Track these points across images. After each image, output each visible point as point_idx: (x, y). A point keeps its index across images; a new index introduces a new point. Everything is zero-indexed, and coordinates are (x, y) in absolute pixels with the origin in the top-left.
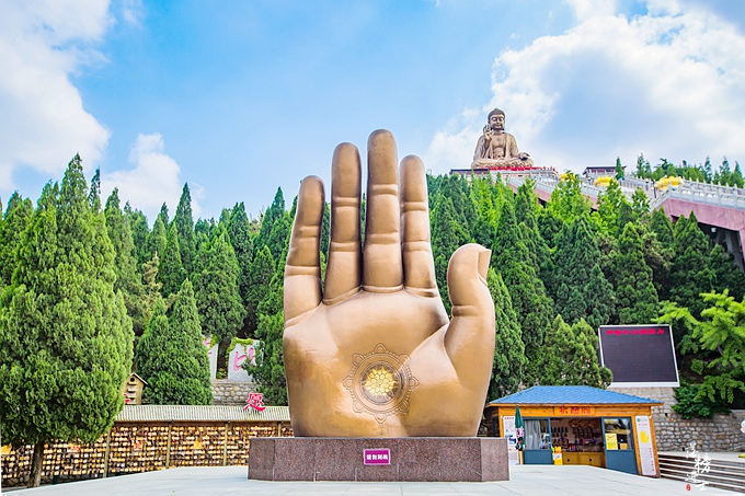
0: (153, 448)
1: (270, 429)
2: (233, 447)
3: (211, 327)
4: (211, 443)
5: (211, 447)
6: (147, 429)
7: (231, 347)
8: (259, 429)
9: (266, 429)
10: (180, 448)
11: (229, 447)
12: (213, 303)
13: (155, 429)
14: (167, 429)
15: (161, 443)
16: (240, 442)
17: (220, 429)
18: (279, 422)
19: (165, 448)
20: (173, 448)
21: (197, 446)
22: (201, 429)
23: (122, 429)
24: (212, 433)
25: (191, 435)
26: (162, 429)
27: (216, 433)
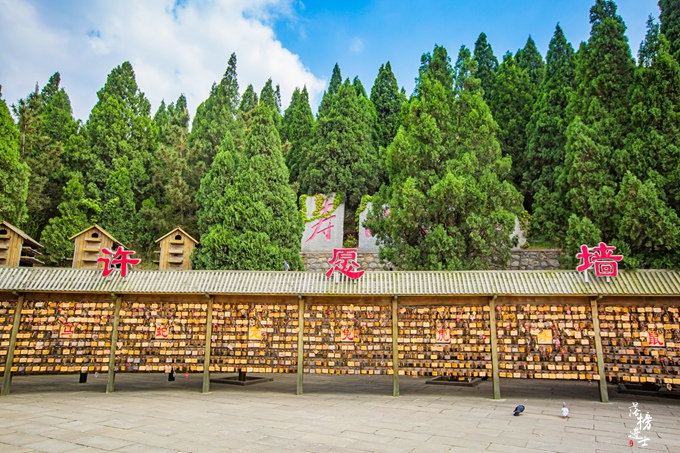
0: (183, 336)
1: (377, 309)
2: (312, 339)
3: (330, 183)
4: (276, 332)
5: (276, 338)
6: (173, 306)
7: (361, 207)
8: (357, 309)
9: (370, 309)
10: (226, 338)
11: (306, 339)
12: (333, 153)
13: (186, 306)
14: (204, 307)
15: (196, 329)
16: (325, 331)
17: (289, 308)
18: (392, 298)
19: (202, 337)
20: (215, 337)
21: (255, 334)
22: (258, 308)
23: (135, 305)
24: (277, 315)
25: (243, 317)
26: (198, 306)
27: (283, 315)
